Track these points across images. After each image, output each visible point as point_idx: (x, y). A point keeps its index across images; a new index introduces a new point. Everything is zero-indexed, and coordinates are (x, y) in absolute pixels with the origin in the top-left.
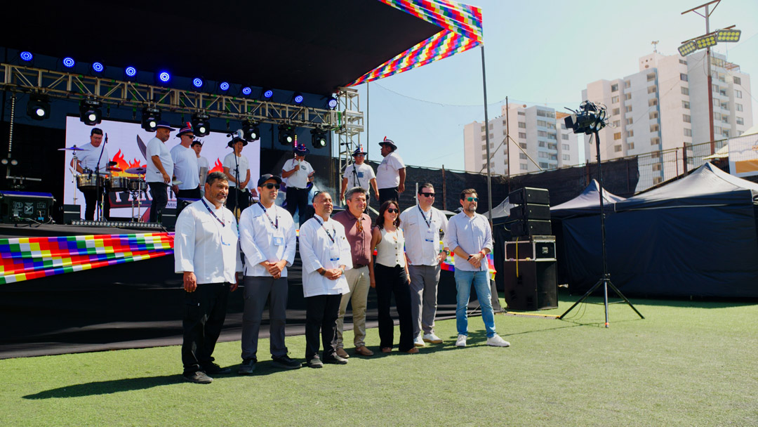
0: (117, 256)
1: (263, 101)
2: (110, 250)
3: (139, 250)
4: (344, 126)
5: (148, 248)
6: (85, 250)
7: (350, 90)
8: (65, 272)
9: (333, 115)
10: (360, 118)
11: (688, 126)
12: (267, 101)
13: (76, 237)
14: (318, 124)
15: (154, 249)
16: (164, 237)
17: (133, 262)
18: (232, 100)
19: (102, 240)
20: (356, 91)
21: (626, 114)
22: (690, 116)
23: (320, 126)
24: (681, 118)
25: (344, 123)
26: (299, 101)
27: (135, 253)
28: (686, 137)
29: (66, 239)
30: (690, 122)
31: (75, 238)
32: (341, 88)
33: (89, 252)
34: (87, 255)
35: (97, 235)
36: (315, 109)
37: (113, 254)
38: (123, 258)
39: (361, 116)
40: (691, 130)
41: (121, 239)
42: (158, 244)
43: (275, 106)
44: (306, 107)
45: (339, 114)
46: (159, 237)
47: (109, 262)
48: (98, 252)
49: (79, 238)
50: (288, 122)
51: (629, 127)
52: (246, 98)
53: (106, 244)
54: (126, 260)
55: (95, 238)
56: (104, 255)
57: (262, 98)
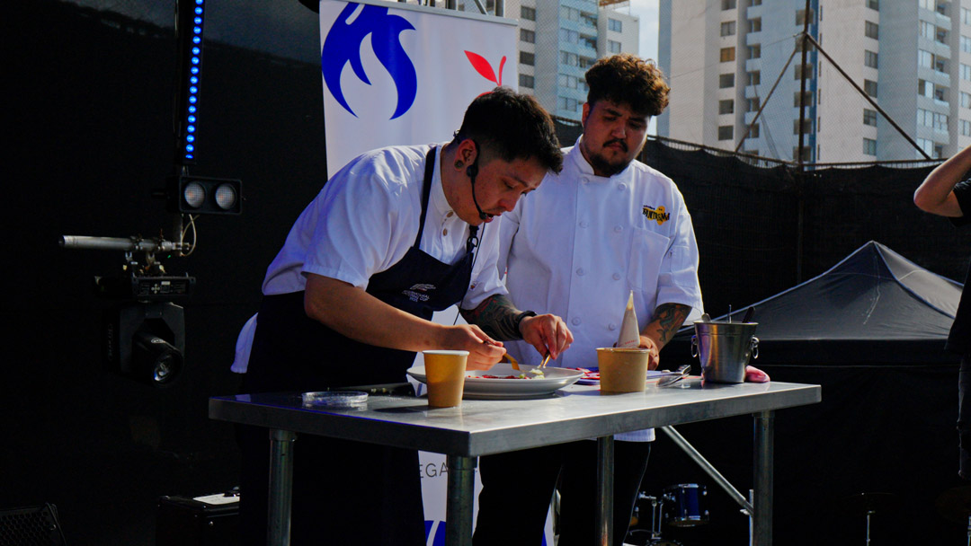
11: (872, 45)
21: (749, 9)
22: (877, 26)
24: (862, 28)
28: (867, 68)
30: (876, 37)
40: (876, 55)
51: (753, 39)
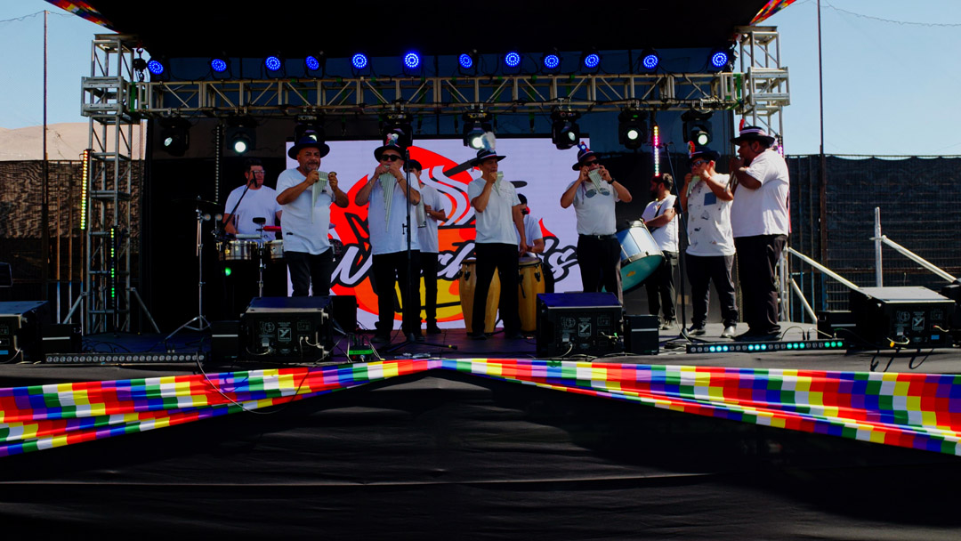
0: (111, 422)
1: (586, 74)
2: (100, 410)
3: (150, 410)
4: (748, 99)
5: (165, 405)
6: (60, 409)
7: (761, 28)
8: (25, 451)
9: (724, 82)
10: (782, 79)
12: (593, 74)
13: (44, 387)
14: (694, 103)
15: (177, 408)
16: (198, 383)
17: (139, 434)
18: (529, 81)
19: (86, 391)
20: (774, 28)
23: (697, 105)
25: (747, 93)
26: (652, 65)
27: (144, 415)
29: (27, 390)
31: (41, 390)
32: (741, 28)
33: (64, 414)
34: (60, 418)
35: (77, 382)
36: (687, 76)
37: (107, 417)
38: (124, 425)
39: (782, 76)
41: (119, 389)
42: (185, 398)
43: (610, 81)
44: (670, 73)
45: (738, 77)
46: (187, 384)
47: (98, 433)
48: (80, 413)
49: (47, 389)
50: (633, 105)
52: (555, 74)
53: (93, 399)
54: (127, 429)
55: (74, 388)
56: (92, 419)
57: (584, 70)
